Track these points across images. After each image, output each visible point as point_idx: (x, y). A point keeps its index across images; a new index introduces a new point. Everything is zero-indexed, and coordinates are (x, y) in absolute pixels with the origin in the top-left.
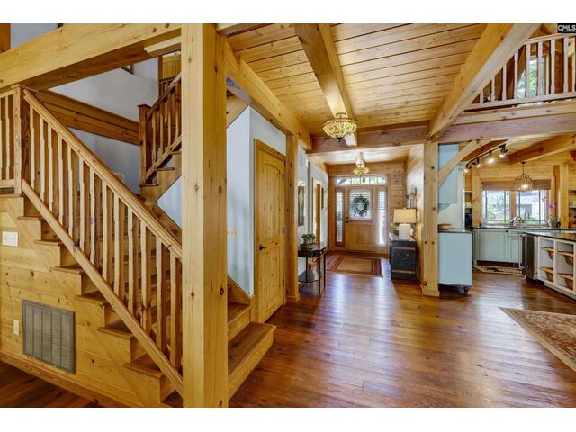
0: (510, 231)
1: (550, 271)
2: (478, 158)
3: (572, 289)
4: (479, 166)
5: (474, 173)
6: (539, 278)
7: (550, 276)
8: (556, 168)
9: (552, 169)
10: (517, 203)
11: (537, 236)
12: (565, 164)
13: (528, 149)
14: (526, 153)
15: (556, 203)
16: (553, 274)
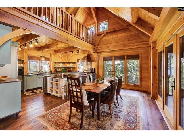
0: (39, 75)
1: (52, 89)
2: (26, 44)
3: (58, 94)
4: (26, 47)
5: (24, 51)
6: (49, 92)
7: (52, 91)
8: (51, 54)
9: (50, 54)
10: (41, 65)
11: (48, 77)
12: (53, 54)
13: (44, 46)
14: (44, 48)
15: (51, 65)
16: (53, 90)
